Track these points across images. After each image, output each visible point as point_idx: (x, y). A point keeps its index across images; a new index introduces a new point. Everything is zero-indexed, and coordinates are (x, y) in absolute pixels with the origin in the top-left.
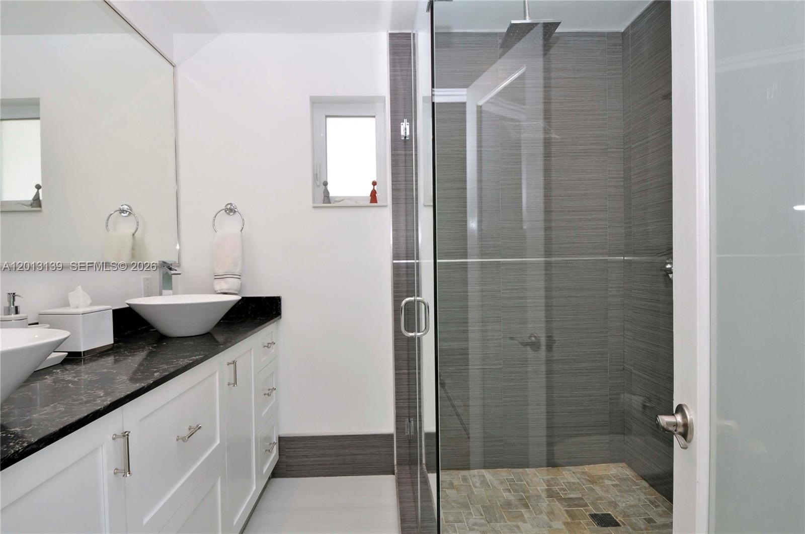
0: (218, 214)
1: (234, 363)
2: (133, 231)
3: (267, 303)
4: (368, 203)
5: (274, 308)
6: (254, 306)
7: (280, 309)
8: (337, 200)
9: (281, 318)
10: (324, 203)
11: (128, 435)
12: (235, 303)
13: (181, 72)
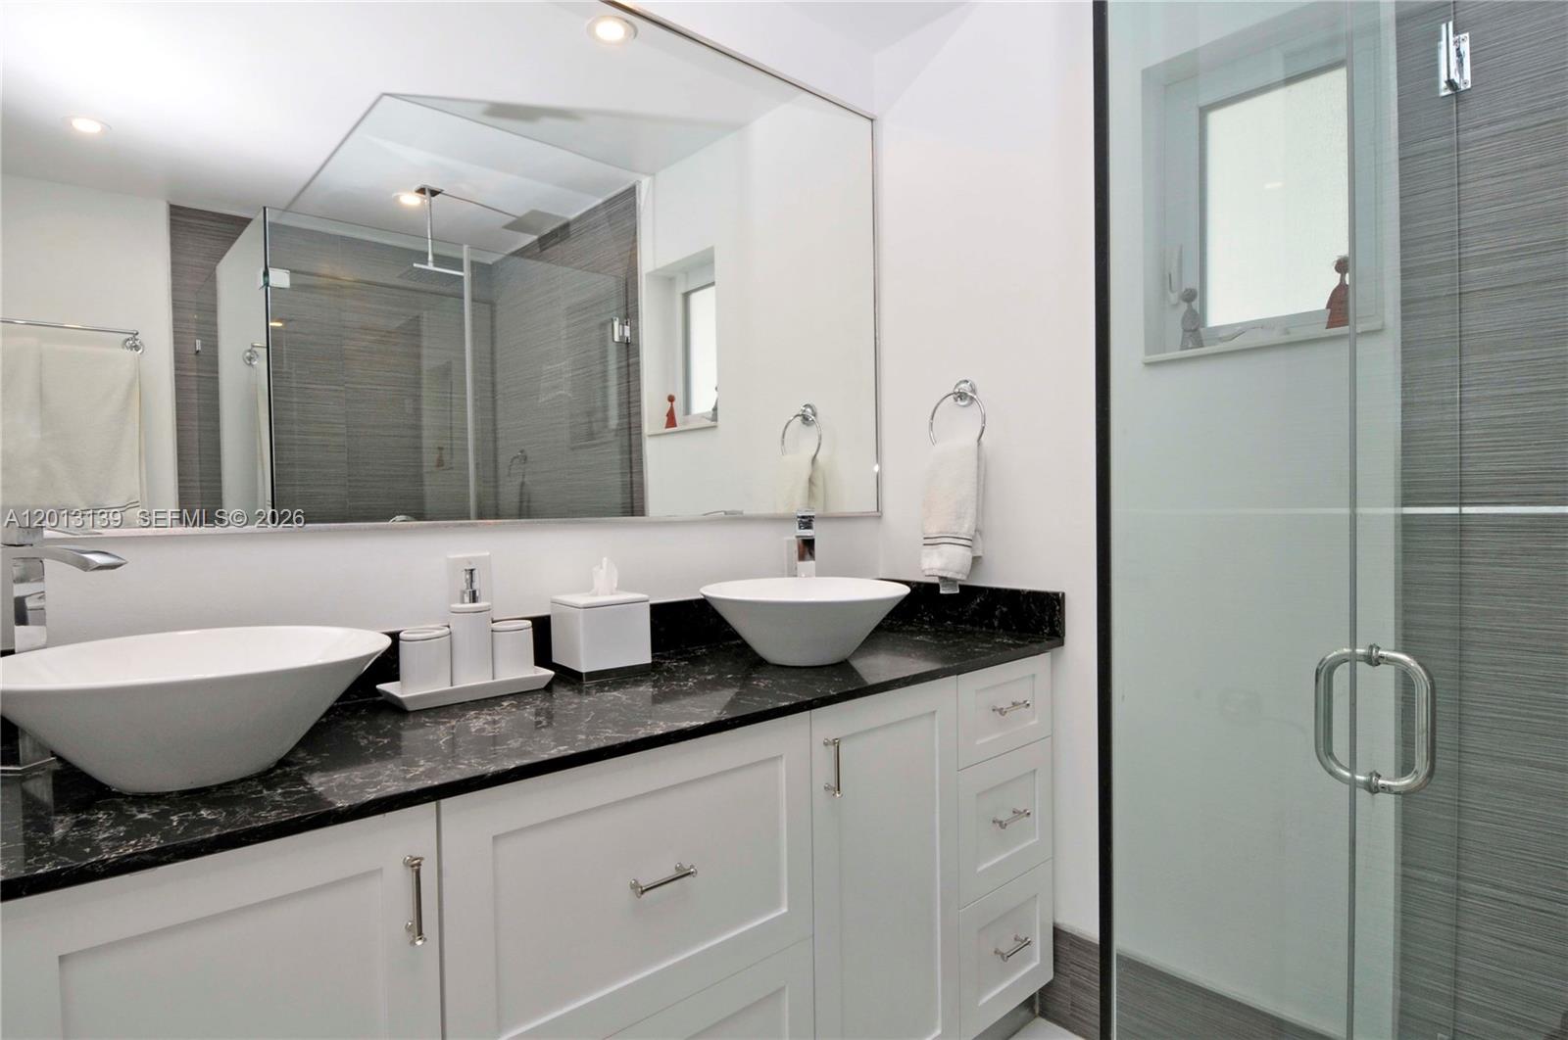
0: (939, 409)
1: (836, 744)
2: (813, 453)
3: (1032, 606)
4: (1322, 330)
5: (1047, 618)
6: (1005, 609)
7: (1062, 624)
8: (1222, 334)
9: (1062, 644)
10: (1182, 349)
11: (419, 864)
12: (900, 600)
13: (888, 130)
